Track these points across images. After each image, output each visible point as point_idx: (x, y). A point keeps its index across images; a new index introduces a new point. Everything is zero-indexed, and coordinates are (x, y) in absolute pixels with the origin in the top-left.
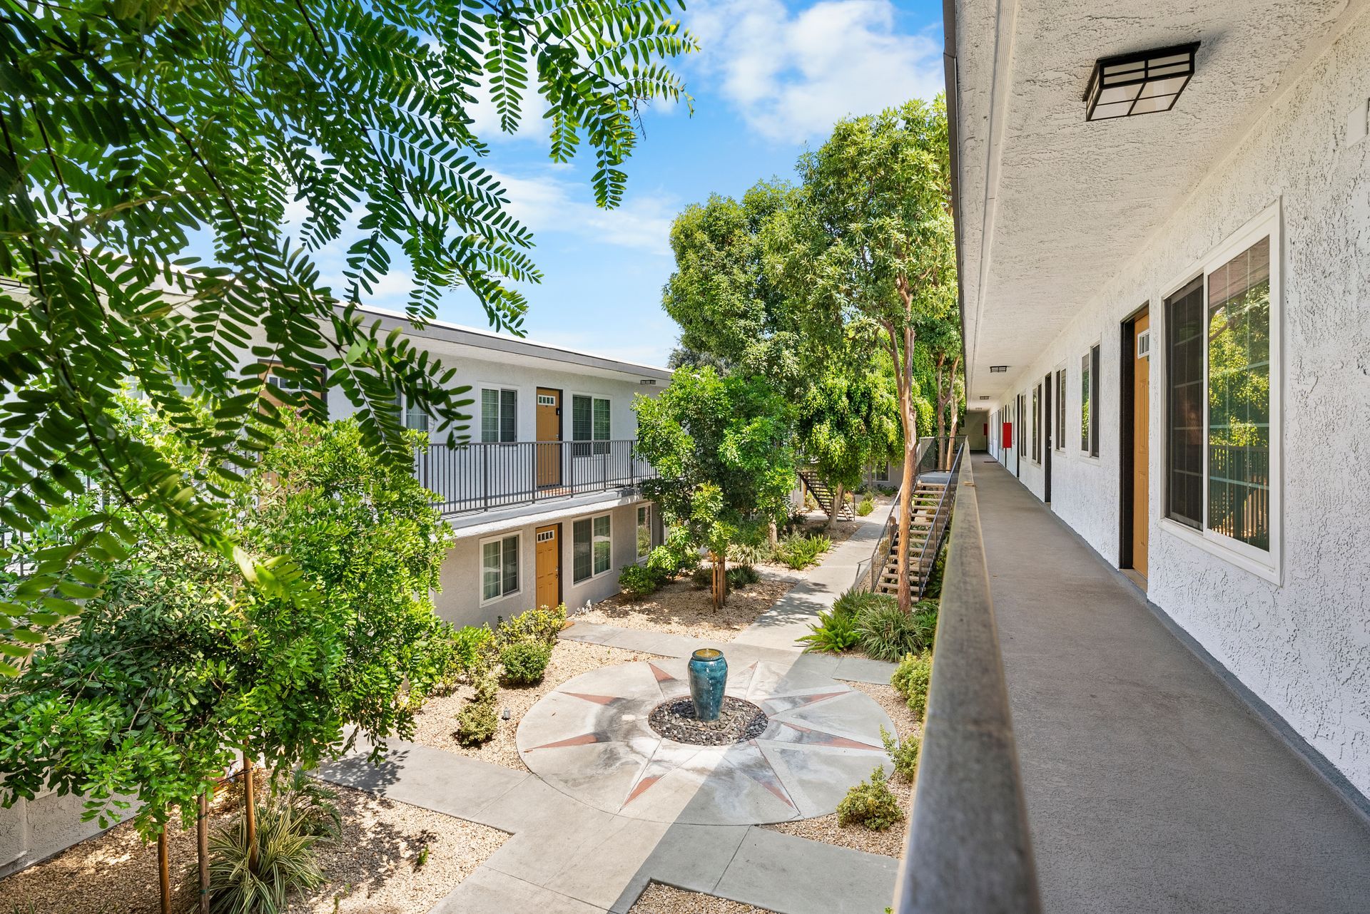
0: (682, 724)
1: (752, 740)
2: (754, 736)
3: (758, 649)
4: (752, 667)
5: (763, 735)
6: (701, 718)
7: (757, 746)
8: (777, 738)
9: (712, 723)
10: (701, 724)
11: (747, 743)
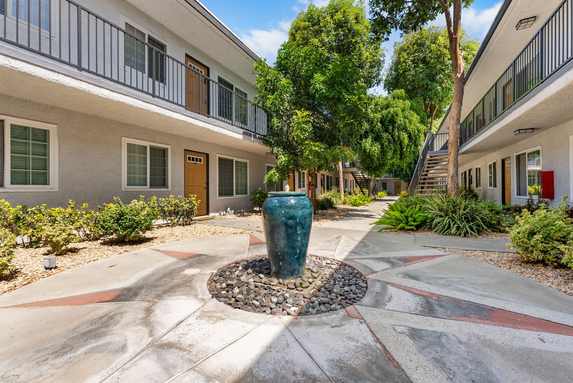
0: (251, 280)
1: (350, 308)
2: (353, 301)
3: (340, 230)
4: (337, 238)
5: (366, 300)
6: (278, 275)
7: (362, 320)
8: (390, 306)
9: (291, 281)
10: (275, 281)
11: (342, 312)
